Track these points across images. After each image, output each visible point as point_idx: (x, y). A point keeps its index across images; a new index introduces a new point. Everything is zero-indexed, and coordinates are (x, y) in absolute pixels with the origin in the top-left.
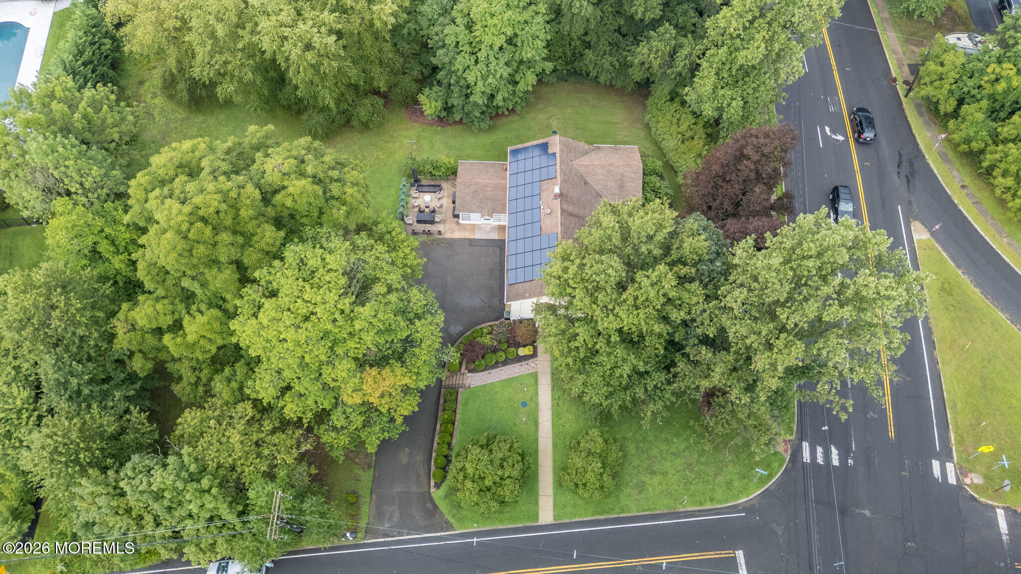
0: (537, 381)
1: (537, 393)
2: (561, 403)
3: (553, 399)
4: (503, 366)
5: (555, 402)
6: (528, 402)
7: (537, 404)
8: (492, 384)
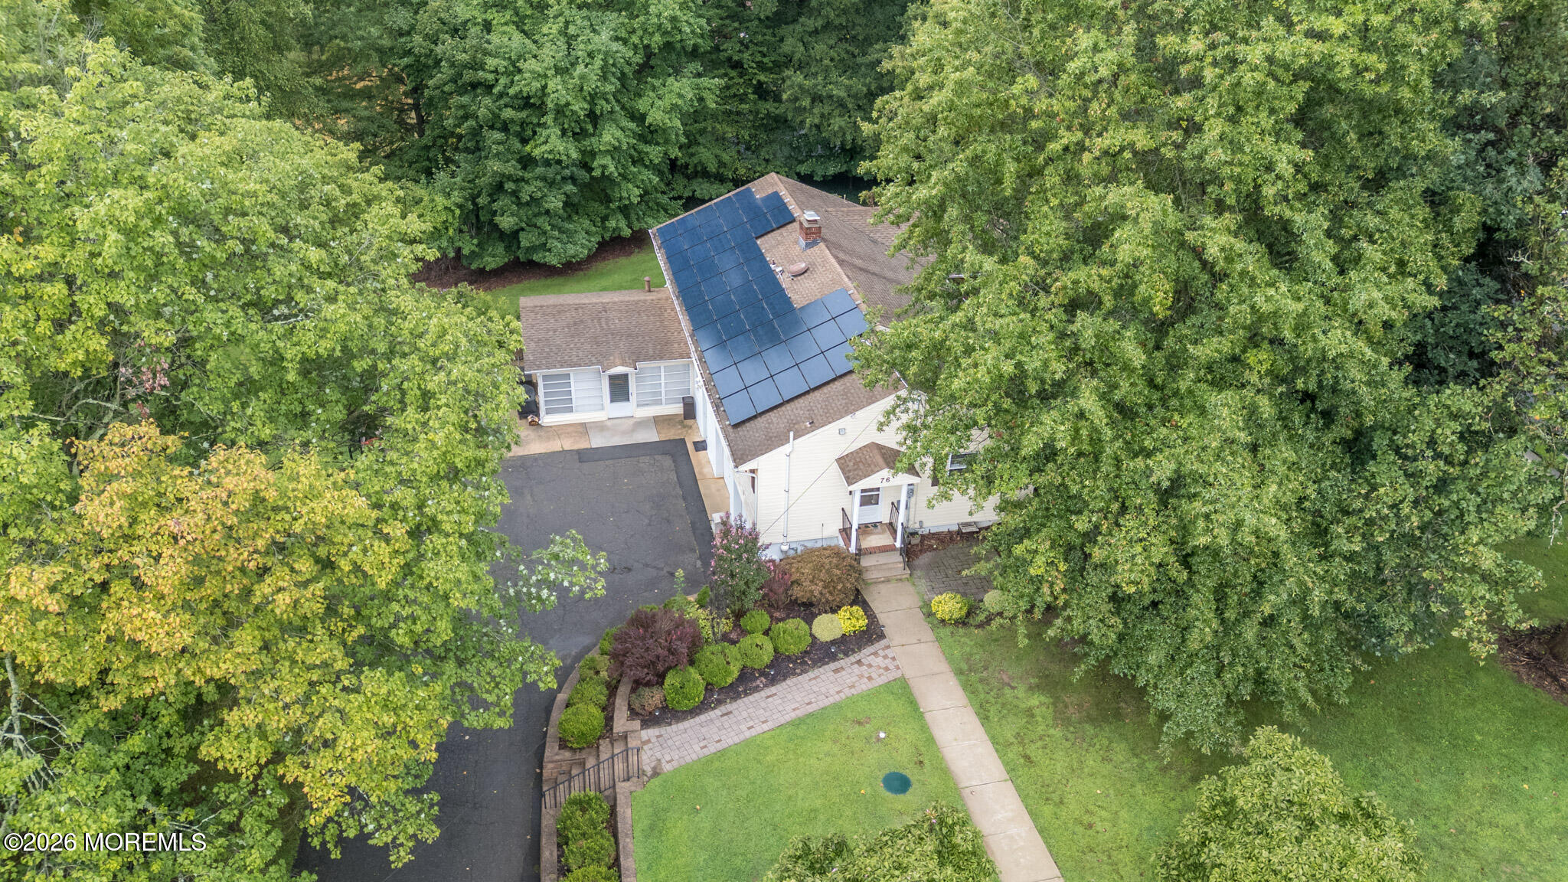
0: (913, 703)
1: (931, 740)
2: (1033, 750)
3: (1000, 746)
4: (773, 681)
5: (1013, 754)
6: (911, 772)
7: (945, 772)
8: (747, 743)
